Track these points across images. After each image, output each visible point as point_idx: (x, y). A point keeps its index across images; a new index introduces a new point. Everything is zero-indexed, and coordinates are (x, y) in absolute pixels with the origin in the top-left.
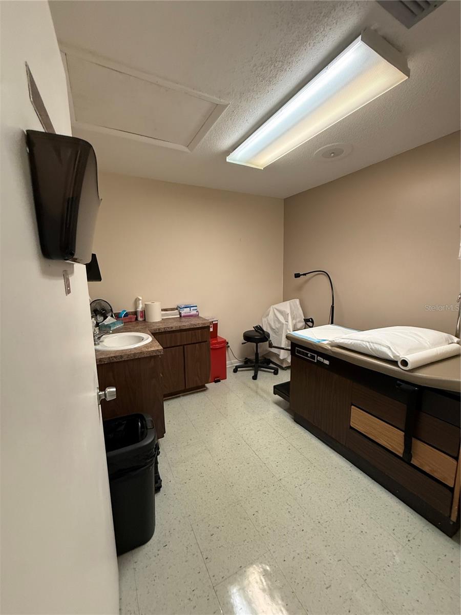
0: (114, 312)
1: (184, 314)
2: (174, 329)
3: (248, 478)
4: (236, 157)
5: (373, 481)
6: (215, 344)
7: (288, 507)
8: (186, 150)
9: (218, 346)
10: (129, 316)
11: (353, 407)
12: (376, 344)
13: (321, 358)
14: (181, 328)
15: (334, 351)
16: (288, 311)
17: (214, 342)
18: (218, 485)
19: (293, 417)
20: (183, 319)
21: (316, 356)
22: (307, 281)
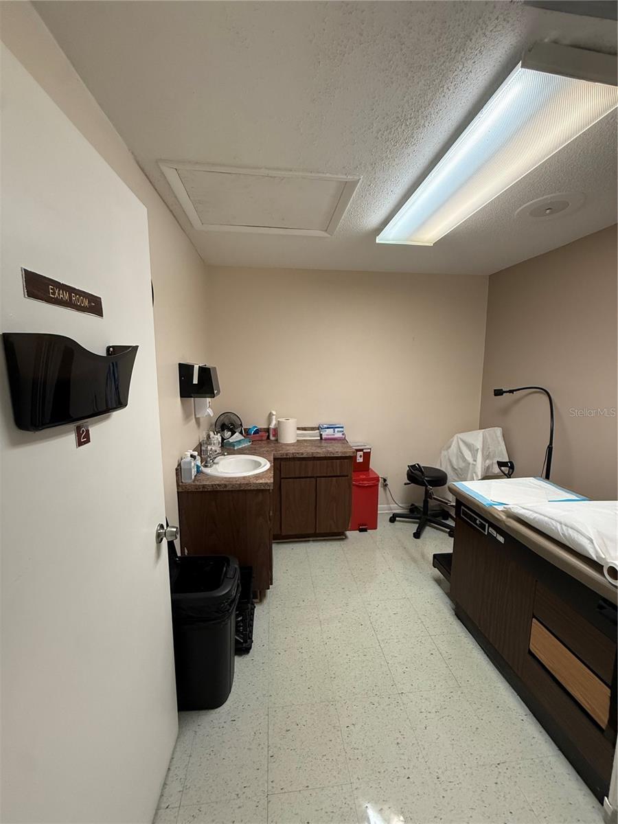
0: (244, 427)
1: (325, 436)
2: (304, 456)
3: (358, 675)
4: (389, 236)
5: (559, 752)
6: (363, 480)
7: (398, 735)
8: (325, 234)
9: (366, 483)
10: (260, 433)
11: (534, 620)
12: (572, 528)
13: (493, 531)
14: (314, 455)
15: (508, 524)
16: (479, 445)
17: (361, 477)
18: (317, 670)
19: (454, 607)
20: (324, 444)
21: (487, 525)
22: (517, 401)
